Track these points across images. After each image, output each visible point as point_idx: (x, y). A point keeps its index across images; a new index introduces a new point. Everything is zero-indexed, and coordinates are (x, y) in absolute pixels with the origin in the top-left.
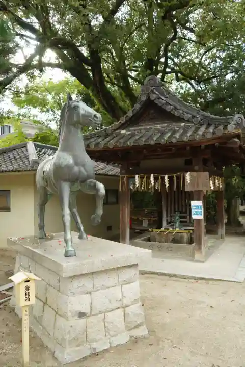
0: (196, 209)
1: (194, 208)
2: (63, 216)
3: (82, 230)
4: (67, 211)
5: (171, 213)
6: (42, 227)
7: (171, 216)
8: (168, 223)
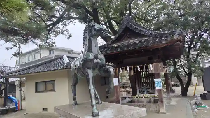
0: (157, 83)
1: (156, 83)
2: (90, 90)
3: (99, 99)
4: (92, 87)
5: (141, 87)
6: (74, 99)
7: (141, 89)
8: (140, 92)
